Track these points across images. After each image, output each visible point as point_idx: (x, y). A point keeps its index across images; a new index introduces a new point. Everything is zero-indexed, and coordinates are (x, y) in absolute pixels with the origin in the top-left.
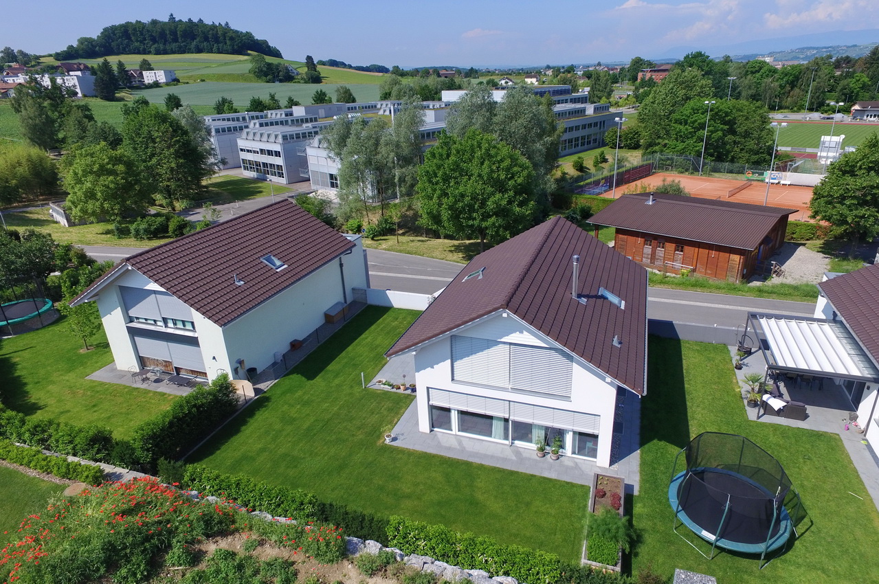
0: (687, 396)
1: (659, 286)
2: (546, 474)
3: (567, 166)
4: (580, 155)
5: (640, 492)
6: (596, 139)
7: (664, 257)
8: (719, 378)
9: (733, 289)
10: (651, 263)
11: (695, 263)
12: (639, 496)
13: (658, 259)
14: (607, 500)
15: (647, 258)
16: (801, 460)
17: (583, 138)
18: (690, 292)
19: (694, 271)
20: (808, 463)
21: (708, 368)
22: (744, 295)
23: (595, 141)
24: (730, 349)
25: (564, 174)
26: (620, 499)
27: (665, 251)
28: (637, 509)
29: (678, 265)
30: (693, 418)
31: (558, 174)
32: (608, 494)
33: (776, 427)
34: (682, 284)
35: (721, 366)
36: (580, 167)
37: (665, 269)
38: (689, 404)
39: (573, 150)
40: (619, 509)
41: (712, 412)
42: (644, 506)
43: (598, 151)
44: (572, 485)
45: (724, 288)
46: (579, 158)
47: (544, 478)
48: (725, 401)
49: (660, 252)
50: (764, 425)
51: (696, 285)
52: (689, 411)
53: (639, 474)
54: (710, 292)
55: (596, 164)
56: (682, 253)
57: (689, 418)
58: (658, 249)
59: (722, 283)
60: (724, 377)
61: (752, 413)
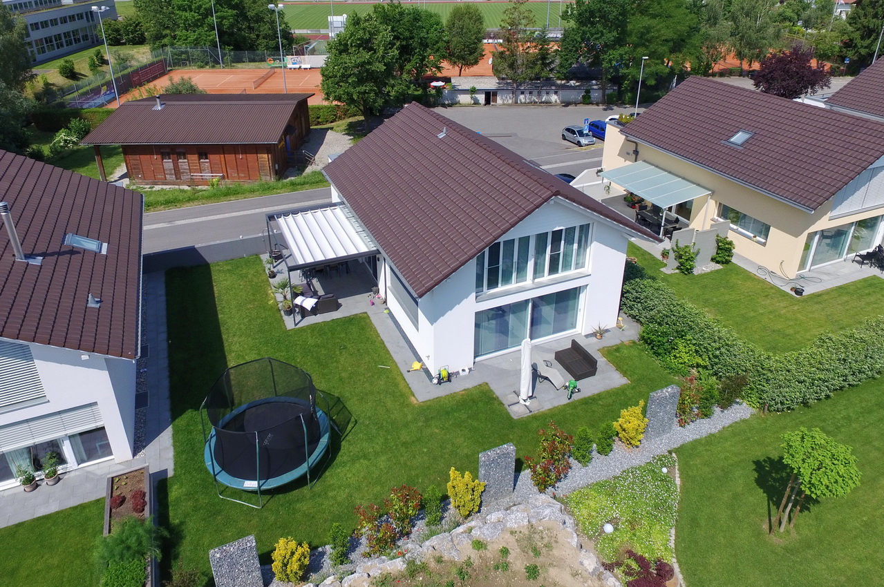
0: (222, 328)
1: (188, 205)
2: (42, 512)
3: (50, 74)
4: (67, 58)
5: (175, 470)
6: (87, 36)
7: (190, 169)
8: (253, 295)
9: (267, 189)
10: (177, 179)
11: (224, 169)
12: (175, 476)
13: (183, 173)
14: (129, 504)
15: (171, 174)
16: (338, 353)
17: (67, 35)
18: (223, 203)
19: (223, 178)
20: (344, 353)
21: (241, 287)
22: (279, 193)
23: (85, 38)
24: (262, 258)
25: (47, 84)
26: (144, 494)
27: (188, 162)
28: (173, 494)
29: (207, 175)
30: (231, 351)
31: (39, 84)
32: (128, 497)
33: (312, 327)
34: (214, 196)
35: (255, 280)
36: (71, 74)
37: (192, 183)
38: (224, 337)
39: (57, 52)
40: (143, 510)
41: (250, 336)
42: (182, 485)
43: (92, 51)
44: (82, 507)
45: (258, 190)
46: (66, 62)
47: (39, 519)
48: (262, 318)
49: (183, 163)
50: (302, 329)
51: (228, 193)
52: (226, 344)
53: (172, 448)
54: (245, 198)
55: (93, 67)
56: (208, 161)
57: (226, 354)
58: (180, 161)
59: (256, 185)
60: (259, 290)
61: (289, 322)
